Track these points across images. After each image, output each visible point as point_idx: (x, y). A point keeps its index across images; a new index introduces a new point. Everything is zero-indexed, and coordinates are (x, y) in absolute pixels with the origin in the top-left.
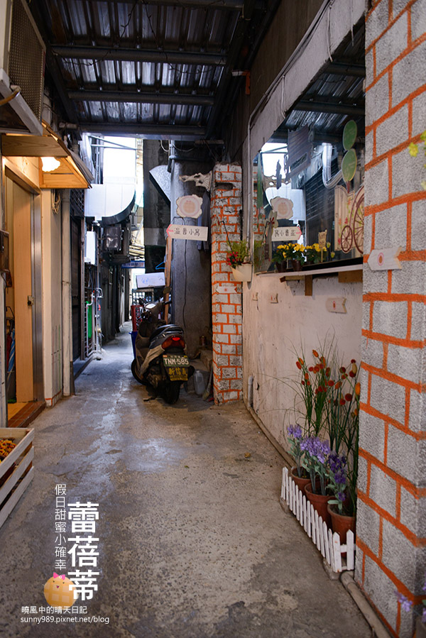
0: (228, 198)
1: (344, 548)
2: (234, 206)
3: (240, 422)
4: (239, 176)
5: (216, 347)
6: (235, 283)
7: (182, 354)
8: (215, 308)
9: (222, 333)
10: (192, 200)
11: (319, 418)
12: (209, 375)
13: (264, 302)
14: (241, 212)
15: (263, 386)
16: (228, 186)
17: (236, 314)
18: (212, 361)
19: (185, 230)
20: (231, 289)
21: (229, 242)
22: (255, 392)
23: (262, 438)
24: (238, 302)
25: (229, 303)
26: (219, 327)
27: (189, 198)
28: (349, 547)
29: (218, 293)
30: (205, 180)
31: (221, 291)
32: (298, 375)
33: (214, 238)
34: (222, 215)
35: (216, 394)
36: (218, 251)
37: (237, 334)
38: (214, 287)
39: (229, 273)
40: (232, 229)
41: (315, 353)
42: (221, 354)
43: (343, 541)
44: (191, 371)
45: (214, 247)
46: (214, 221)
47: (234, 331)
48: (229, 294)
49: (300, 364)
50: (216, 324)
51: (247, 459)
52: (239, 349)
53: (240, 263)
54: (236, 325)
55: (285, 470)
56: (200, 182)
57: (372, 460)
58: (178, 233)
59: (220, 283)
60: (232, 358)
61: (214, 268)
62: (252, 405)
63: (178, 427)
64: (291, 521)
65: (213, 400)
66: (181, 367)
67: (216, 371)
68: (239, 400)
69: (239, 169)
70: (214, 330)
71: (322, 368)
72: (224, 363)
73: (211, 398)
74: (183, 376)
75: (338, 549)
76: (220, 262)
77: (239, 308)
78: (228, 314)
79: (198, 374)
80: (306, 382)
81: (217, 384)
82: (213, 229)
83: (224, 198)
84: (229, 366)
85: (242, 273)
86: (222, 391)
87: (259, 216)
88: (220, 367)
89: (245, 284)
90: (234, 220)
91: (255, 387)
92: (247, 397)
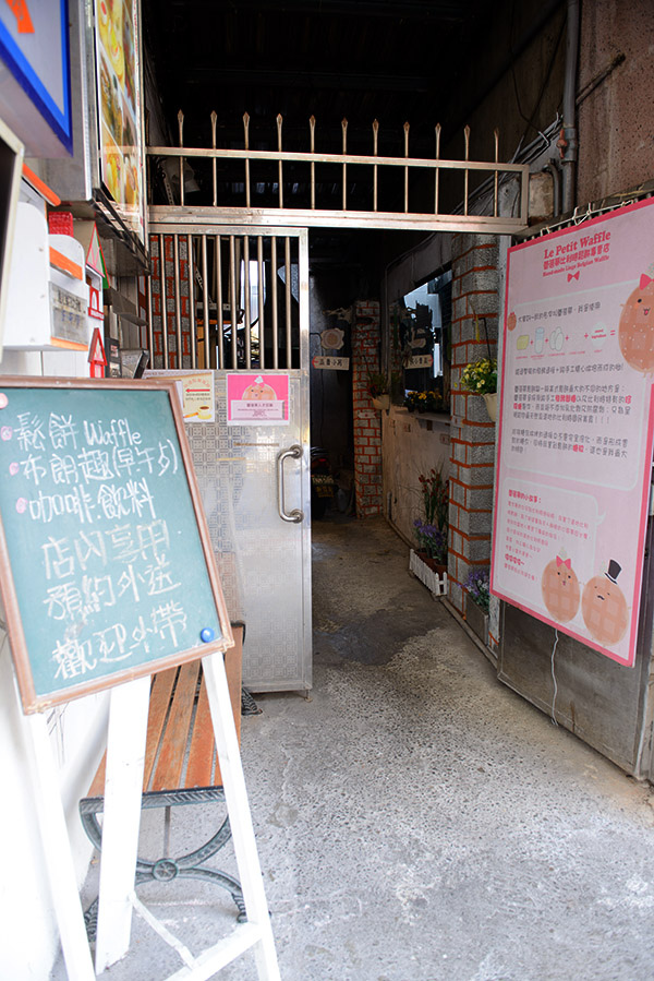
0: (368, 331)
1: (442, 583)
2: (373, 339)
3: (380, 531)
4: (378, 311)
5: (358, 468)
6: (375, 410)
7: (327, 474)
8: (357, 432)
9: (363, 454)
10: (336, 334)
11: (432, 513)
12: (351, 493)
13: (400, 430)
14: (380, 344)
15: (400, 500)
16: (368, 320)
17: (376, 437)
18: (353, 480)
19: (328, 360)
20: (371, 415)
21: (368, 372)
22: (393, 505)
23: (398, 541)
24: (377, 426)
25: (369, 428)
26: (361, 449)
27: (332, 331)
28: (444, 582)
29: (359, 419)
30: (346, 315)
31: (362, 416)
32: (419, 485)
33: (355, 368)
34: (362, 347)
35: (358, 509)
36: (359, 380)
37: (377, 455)
38: (356, 412)
39: (369, 400)
40: (371, 360)
41: (433, 471)
42: (362, 473)
43: (441, 579)
44: (335, 488)
45: (355, 377)
46: (355, 353)
47: (374, 453)
48: (369, 420)
49: (422, 479)
50: (358, 447)
51: (387, 553)
52: (379, 468)
53: (379, 394)
54: (376, 447)
55: (412, 550)
56: (342, 316)
57: (454, 529)
58: (322, 364)
59: (361, 409)
60: (372, 477)
61: (355, 395)
62: (390, 517)
63: (328, 535)
64: (416, 582)
65: (355, 515)
66: (327, 485)
67: (358, 488)
68: (379, 514)
69: (378, 304)
70: (356, 451)
71: (437, 481)
72: (366, 481)
73: (354, 514)
74: (330, 493)
75: (438, 583)
76: (361, 390)
77: (378, 431)
78: (369, 437)
79: (340, 492)
80: (425, 491)
81: (360, 500)
82: (355, 360)
83: (364, 332)
84: (370, 484)
85: (381, 402)
86: (364, 506)
87: (395, 347)
88: (361, 484)
89: (384, 411)
90: (373, 351)
91: (393, 501)
92: (386, 511)
